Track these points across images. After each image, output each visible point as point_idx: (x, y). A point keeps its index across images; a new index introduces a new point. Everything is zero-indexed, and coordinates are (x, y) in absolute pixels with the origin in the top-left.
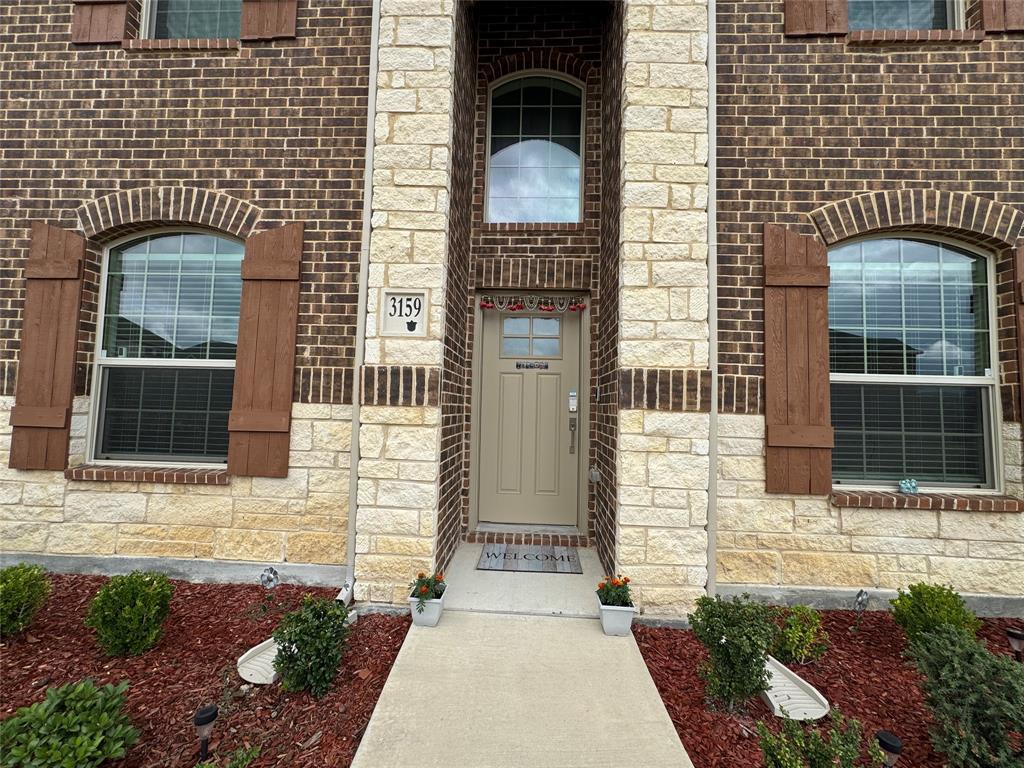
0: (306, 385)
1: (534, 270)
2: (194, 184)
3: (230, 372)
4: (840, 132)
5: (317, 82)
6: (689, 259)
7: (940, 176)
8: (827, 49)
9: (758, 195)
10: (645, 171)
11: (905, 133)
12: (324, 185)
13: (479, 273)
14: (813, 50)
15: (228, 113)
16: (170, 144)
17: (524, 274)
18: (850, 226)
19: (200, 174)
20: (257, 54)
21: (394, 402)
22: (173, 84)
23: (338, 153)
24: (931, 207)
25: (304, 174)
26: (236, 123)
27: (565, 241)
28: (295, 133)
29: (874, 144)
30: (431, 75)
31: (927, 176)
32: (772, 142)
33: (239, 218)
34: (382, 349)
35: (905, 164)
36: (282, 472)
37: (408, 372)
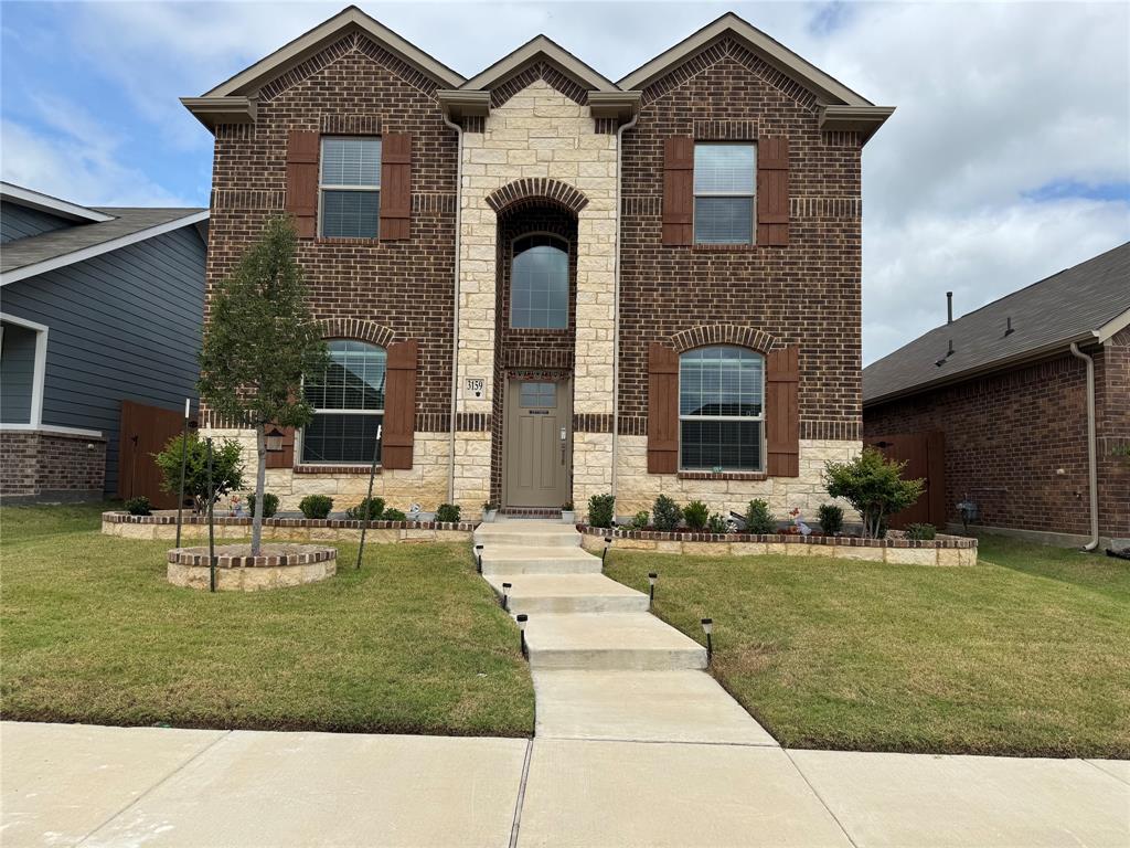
0: (421, 423)
1: (539, 357)
2: (357, 317)
3: (381, 416)
4: (687, 295)
5: (422, 264)
6: (605, 363)
7: (735, 318)
8: (683, 252)
9: (647, 327)
10: (585, 323)
11: (719, 296)
12: (427, 319)
13: (507, 359)
14: (676, 252)
15: (374, 279)
16: (342, 295)
17: (533, 359)
18: (690, 343)
19: (360, 312)
20: (388, 247)
21: (471, 430)
22: (342, 262)
23: (435, 302)
24: (729, 334)
25: (417, 313)
26: (379, 285)
27: (557, 340)
28: (411, 291)
29: (704, 302)
30: (486, 275)
31: (728, 318)
32: (654, 300)
33: (383, 336)
34: (465, 405)
35: (718, 312)
36: (409, 467)
37: (477, 415)
